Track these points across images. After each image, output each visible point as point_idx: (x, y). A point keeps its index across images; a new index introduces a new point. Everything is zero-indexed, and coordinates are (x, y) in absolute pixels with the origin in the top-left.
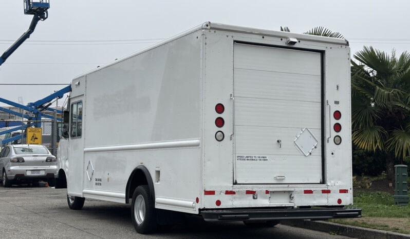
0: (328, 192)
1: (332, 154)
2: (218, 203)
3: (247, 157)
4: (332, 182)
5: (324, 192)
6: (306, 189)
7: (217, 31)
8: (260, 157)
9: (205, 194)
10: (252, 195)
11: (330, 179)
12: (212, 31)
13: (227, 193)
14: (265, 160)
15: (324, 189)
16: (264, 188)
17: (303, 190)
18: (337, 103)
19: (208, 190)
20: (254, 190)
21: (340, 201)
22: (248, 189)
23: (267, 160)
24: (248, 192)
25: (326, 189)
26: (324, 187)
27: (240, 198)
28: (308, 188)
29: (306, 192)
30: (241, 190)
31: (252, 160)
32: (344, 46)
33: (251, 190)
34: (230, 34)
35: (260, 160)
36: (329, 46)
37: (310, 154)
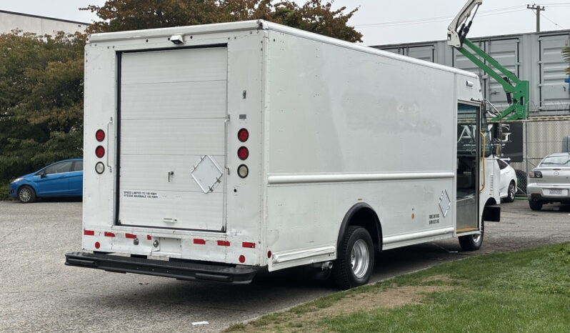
0: (227, 244)
1: (235, 191)
2: (98, 245)
3: (135, 193)
4: (234, 230)
5: (220, 243)
6: (196, 238)
7: (98, 44)
8: (148, 194)
9: (85, 234)
10: (132, 240)
11: (231, 226)
12: (93, 45)
13: (107, 234)
14: (154, 197)
15: (220, 239)
16: (146, 232)
17: (193, 238)
18: (243, 117)
19: (88, 229)
20: (134, 234)
21: (242, 259)
22: (128, 232)
23: (157, 197)
24: (128, 236)
25: (224, 240)
26: (221, 237)
27: (120, 242)
28: (199, 236)
29: (197, 241)
30: (120, 232)
31: (141, 196)
32: (255, 32)
33: (130, 233)
34: (111, 44)
35: (150, 197)
36: (232, 35)
37: (211, 190)
